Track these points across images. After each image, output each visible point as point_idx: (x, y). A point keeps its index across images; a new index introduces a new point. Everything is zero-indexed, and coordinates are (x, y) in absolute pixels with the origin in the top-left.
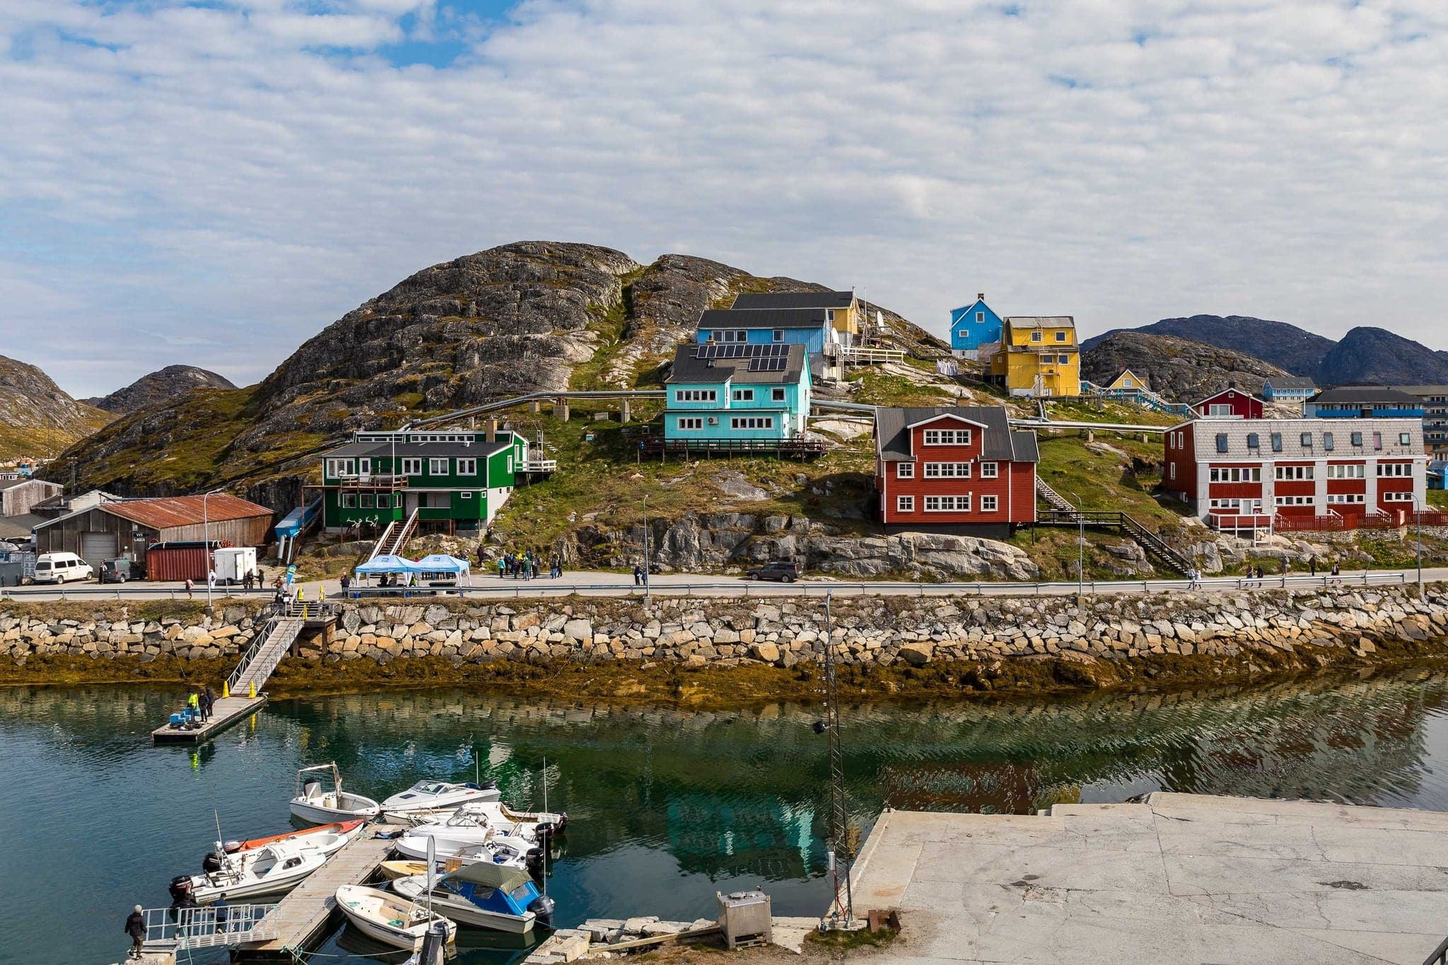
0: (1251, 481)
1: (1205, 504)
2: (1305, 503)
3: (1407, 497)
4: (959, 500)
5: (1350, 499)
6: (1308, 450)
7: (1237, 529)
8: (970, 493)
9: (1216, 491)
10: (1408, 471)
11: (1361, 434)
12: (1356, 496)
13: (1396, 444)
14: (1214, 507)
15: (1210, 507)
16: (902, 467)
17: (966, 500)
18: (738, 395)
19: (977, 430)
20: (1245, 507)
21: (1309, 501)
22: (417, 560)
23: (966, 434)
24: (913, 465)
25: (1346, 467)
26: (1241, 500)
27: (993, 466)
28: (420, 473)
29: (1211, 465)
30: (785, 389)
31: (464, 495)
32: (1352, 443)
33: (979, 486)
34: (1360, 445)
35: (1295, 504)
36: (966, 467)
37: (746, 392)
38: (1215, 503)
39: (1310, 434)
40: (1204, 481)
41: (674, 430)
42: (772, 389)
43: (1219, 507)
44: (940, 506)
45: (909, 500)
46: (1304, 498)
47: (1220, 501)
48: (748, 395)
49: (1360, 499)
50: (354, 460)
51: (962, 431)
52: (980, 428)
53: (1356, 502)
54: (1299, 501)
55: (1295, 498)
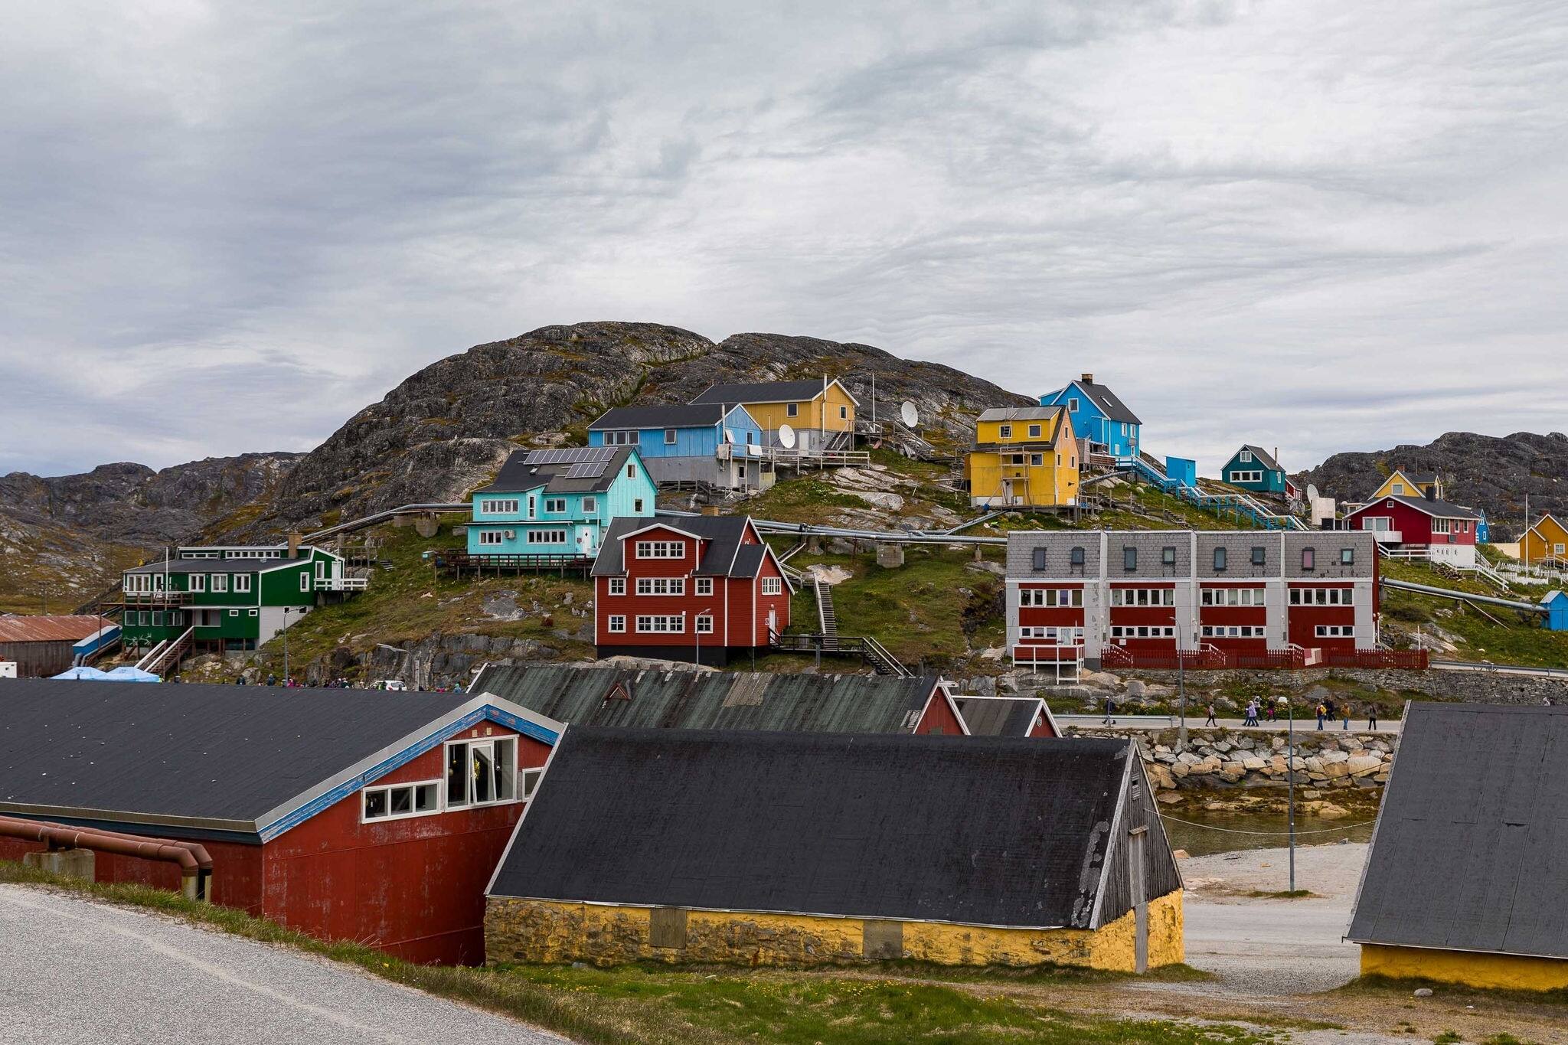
0: (1070, 604)
1: (1014, 632)
2: (1162, 635)
3: (1348, 631)
4: (672, 620)
5: (1246, 632)
6: (1169, 569)
7: (1035, 663)
8: (684, 613)
9: (1027, 618)
10: (1347, 598)
11: (1264, 549)
12: (1253, 628)
13: (1334, 564)
14: (1025, 637)
15: (1021, 636)
16: (614, 583)
17: (680, 621)
18: (550, 506)
19: (691, 542)
20: (1065, 636)
21: (1169, 632)
22: (107, 671)
23: (680, 546)
24: (625, 580)
25: (1240, 591)
26: (1059, 629)
27: (708, 583)
28: (203, 591)
29: (1021, 585)
30: (595, 498)
31: (233, 613)
32: (1251, 560)
33: (691, 604)
34: (1263, 564)
35: (1150, 635)
36: (680, 583)
37: (559, 502)
38: (1026, 632)
39: (1174, 549)
40: (1014, 603)
41: (476, 546)
42: (583, 499)
43: (1032, 636)
44: (654, 626)
45: (621, 619)
46: (1162, 629)
47: (1032, 629)
48: (561, 505)
49: (1259, 631)
50: (149, 576)
51: (676, 542)
52: (694, 540)
53: (1253, 635)
54: (1156, 632)
55: (1150, 629)
